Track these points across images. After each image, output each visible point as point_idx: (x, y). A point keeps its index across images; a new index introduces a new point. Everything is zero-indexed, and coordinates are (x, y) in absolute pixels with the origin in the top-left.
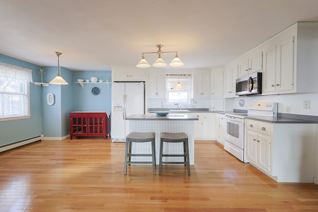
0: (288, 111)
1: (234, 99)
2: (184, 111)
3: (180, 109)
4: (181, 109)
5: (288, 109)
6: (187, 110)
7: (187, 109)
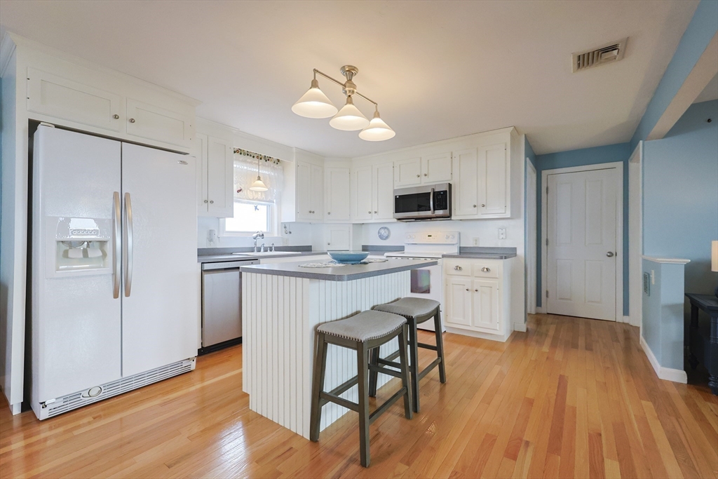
0: (476, 244)
1: (363, 226)
2: (269, 253)
3: (260, 248)
4: (262, 250)
5: (476, 241)
6: (275, 250)
7: (278, 249)
